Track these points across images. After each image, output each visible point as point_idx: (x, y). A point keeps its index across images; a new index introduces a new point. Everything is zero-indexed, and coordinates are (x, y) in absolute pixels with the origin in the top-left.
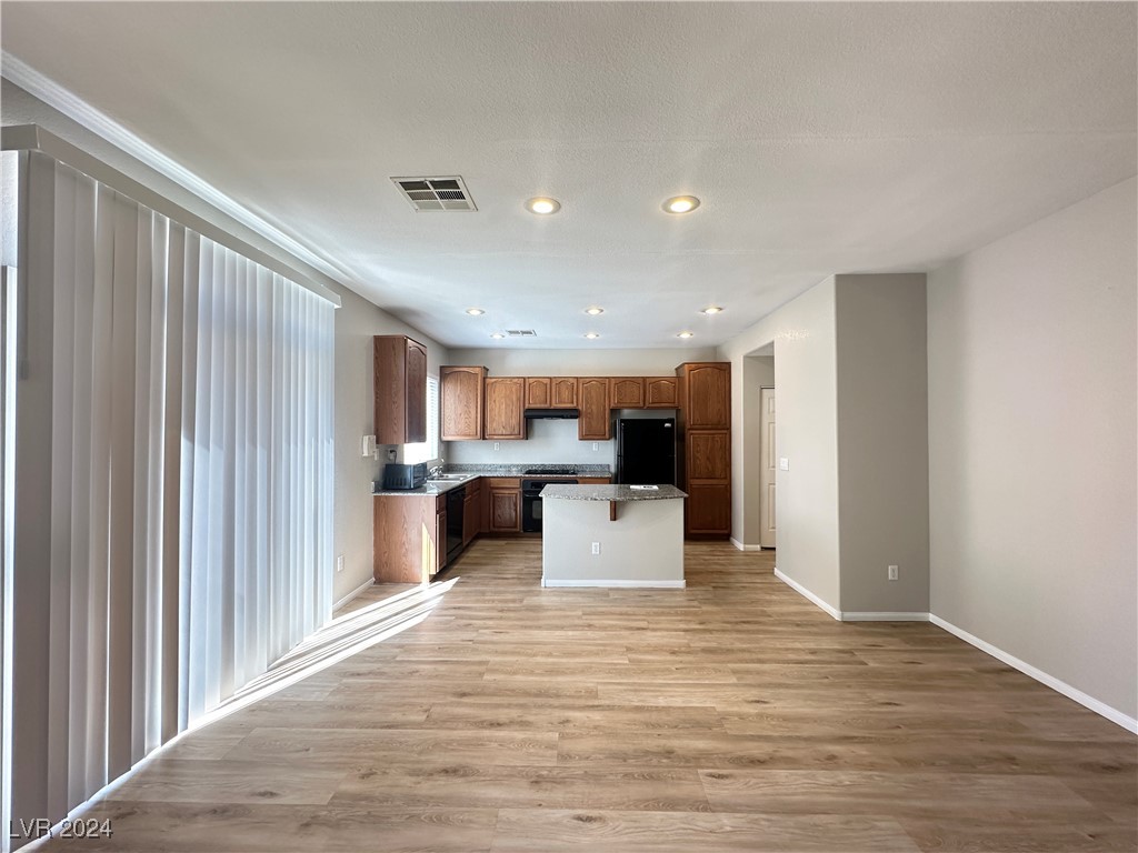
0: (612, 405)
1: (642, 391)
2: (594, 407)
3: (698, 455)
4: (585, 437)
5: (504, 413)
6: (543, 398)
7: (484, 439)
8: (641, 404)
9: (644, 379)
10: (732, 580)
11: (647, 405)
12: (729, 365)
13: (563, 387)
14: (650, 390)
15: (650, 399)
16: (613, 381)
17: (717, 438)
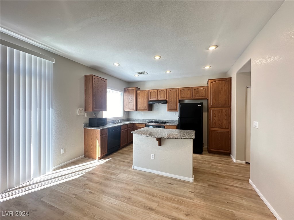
0: (179, 98)
1: (191, 93)
2: (172, 99)
3: (215, 118)
4: (169, 110)
5: (142, 102)
6: (155, 96)
7: (136, 111)
8: (191, 98)
9: (192, 88)
10: (222, 182)
11: (193, 98)
12: (230, 79)
13: (162, 92)
14: (194, 92)
15: (194, 95)
16: (180, 90)
17: (224, 111)
